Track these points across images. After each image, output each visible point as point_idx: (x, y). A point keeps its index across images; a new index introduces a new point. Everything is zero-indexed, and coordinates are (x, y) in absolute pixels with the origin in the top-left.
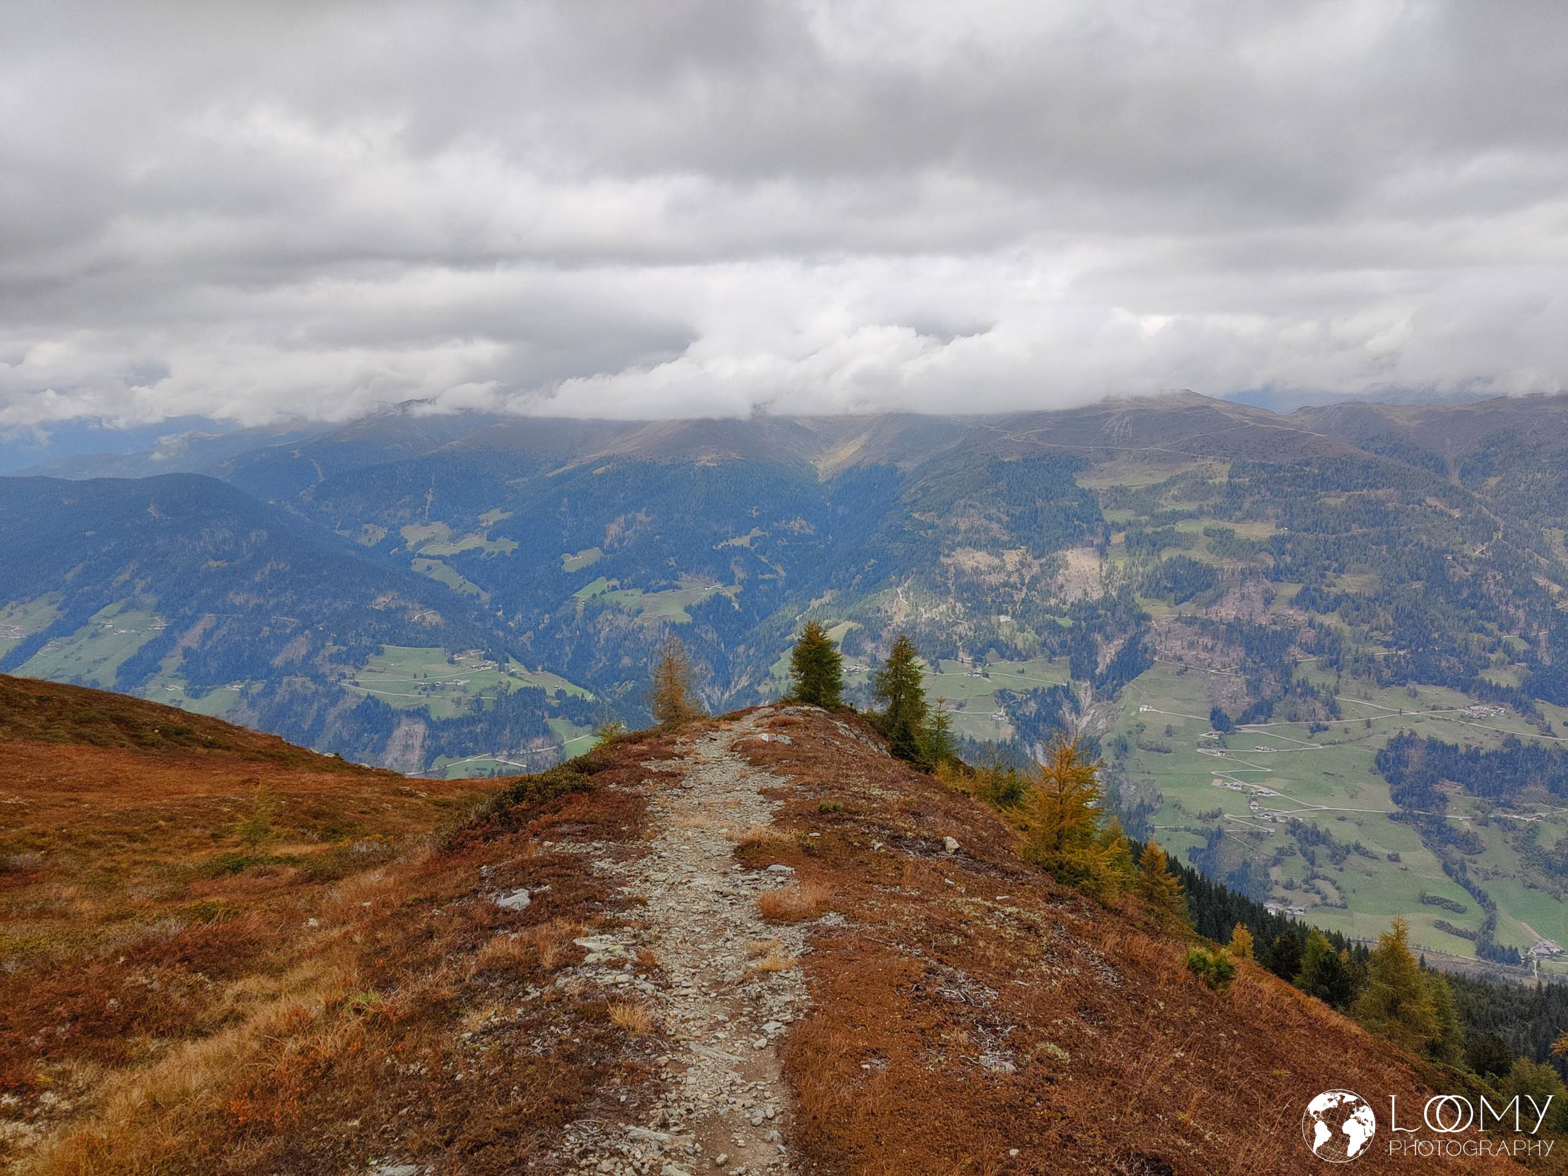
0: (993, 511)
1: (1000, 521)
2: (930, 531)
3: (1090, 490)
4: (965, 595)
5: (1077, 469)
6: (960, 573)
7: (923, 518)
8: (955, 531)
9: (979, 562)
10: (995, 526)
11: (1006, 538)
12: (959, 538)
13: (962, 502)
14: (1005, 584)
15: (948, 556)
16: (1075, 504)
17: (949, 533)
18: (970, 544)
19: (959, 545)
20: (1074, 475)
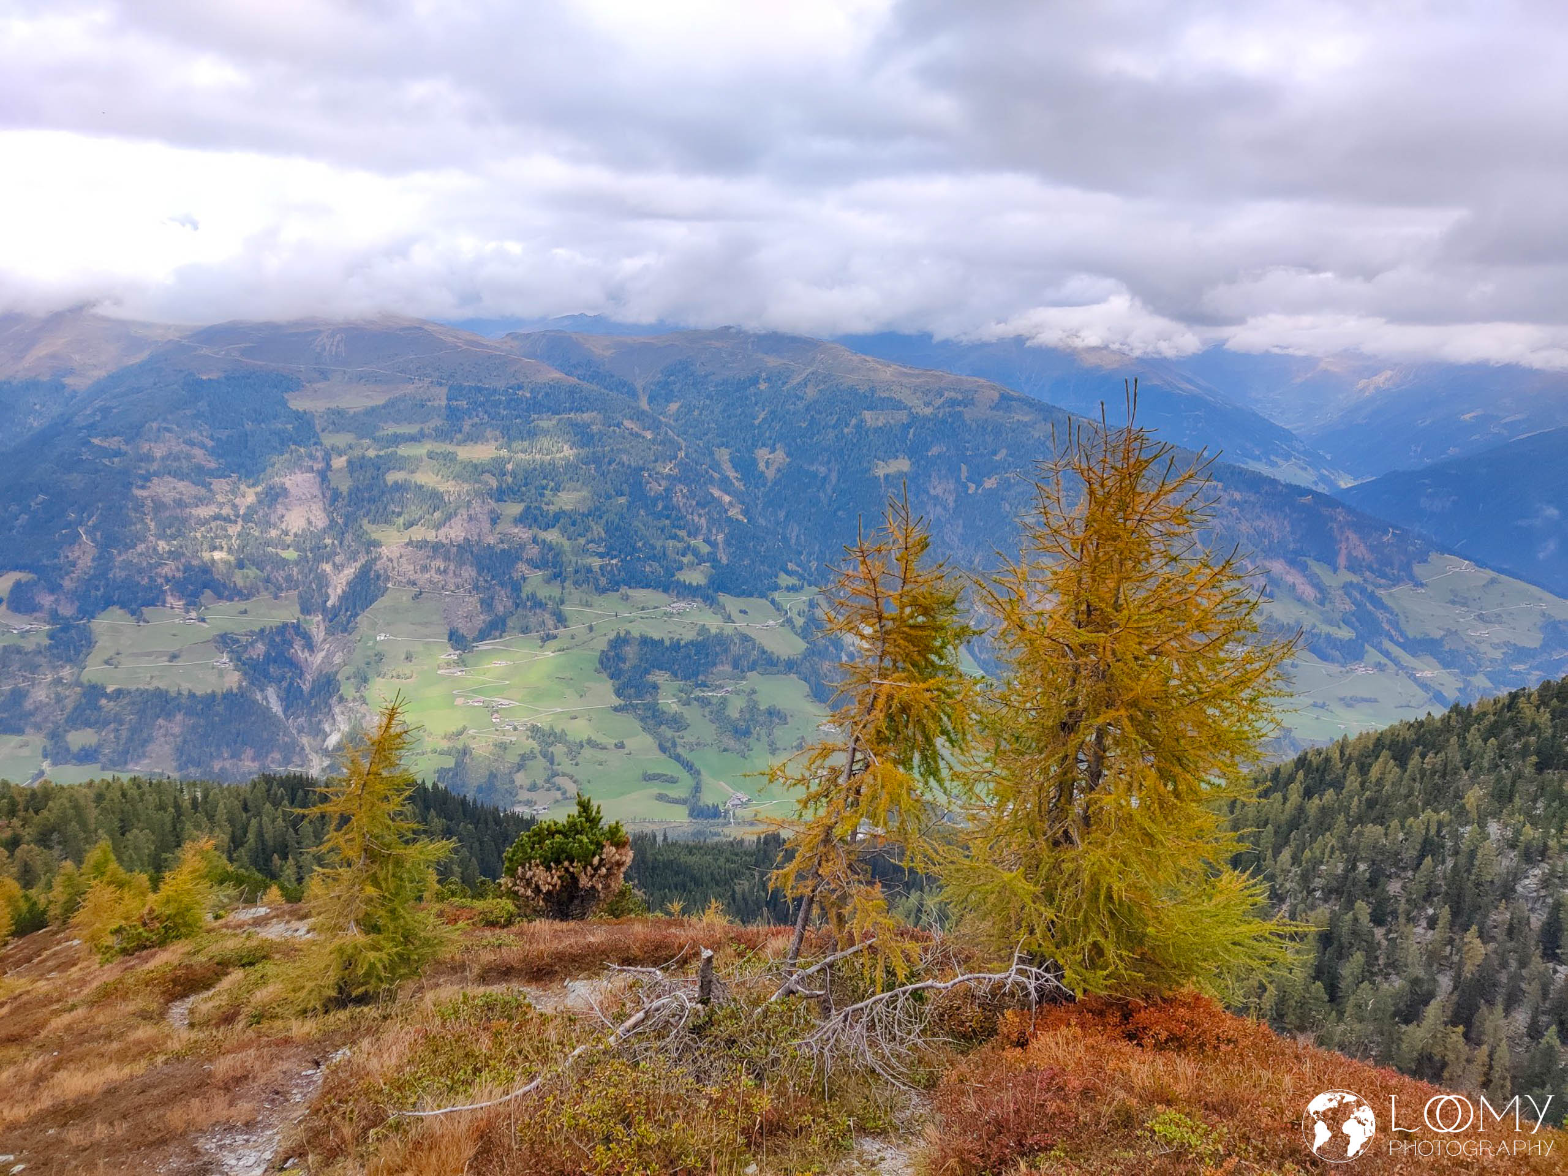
0: (194, 435)
1: (203, 446)
2: (116, 460)
3: (305, 412)
4: (169, 532)
5: (288, 389)
6: (159, 506)
7: (105, 444)
8: (148, 458)
9: (181, 493)
10: (198, 452)
11: (213, 465)
12: (154, 467)
13: (155, 425)
14: (216, 518)
15: (143, 487)
16: (290, 427)
17: (141, 460)
18: (169, 473)
19: (156, 474)
20: (286, 396)
